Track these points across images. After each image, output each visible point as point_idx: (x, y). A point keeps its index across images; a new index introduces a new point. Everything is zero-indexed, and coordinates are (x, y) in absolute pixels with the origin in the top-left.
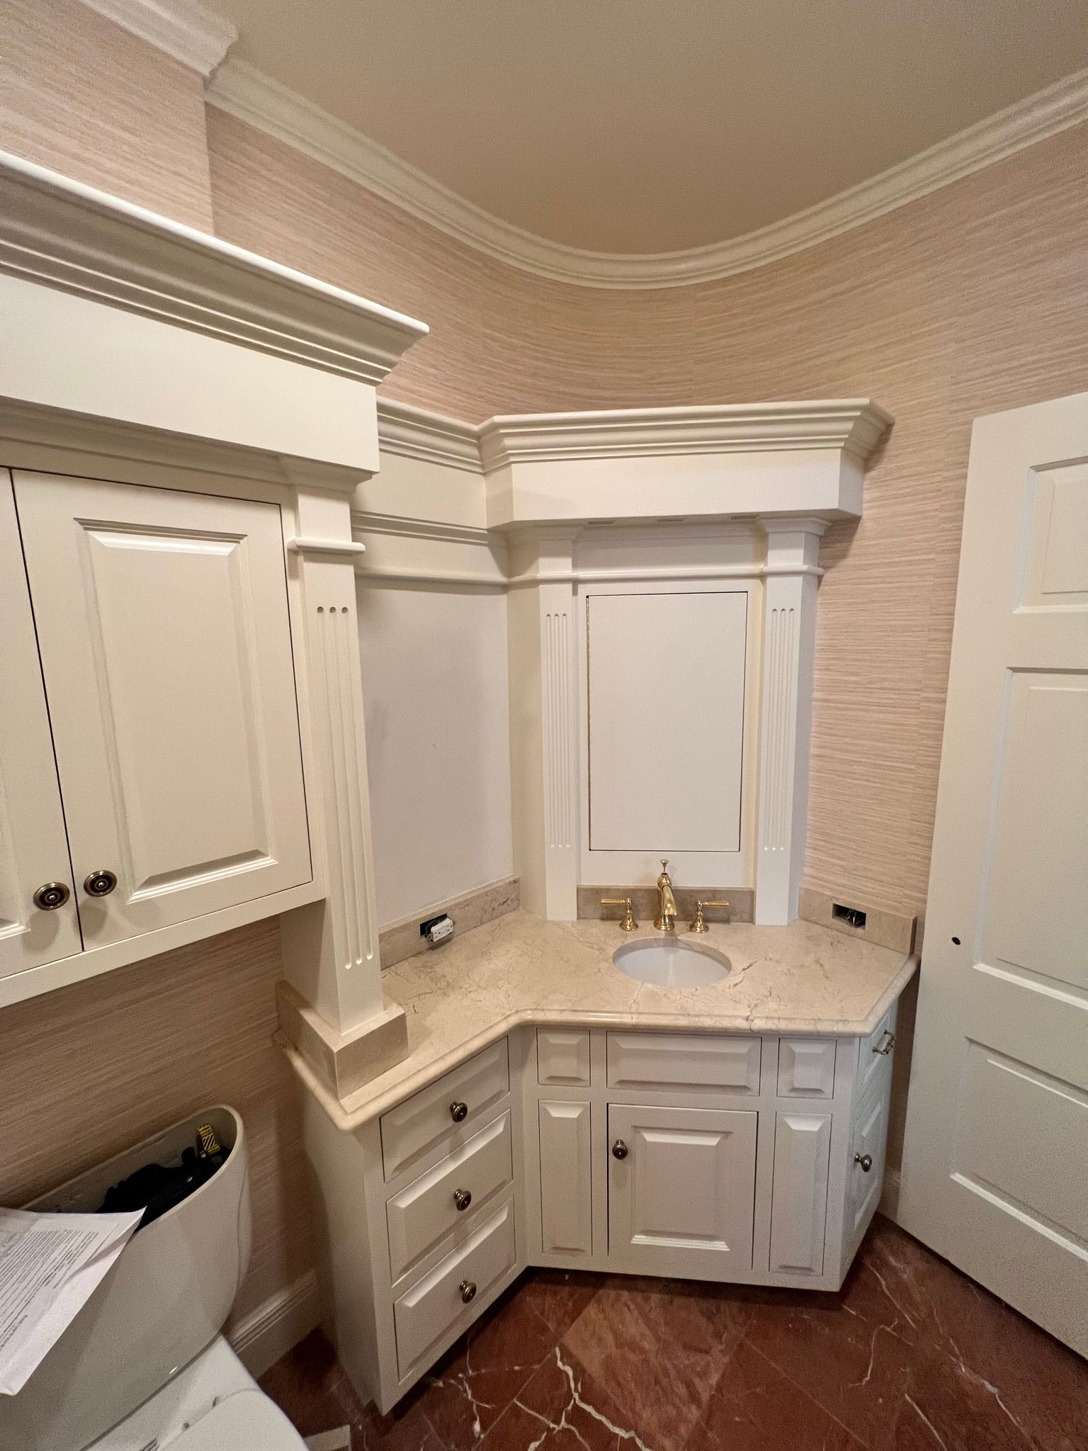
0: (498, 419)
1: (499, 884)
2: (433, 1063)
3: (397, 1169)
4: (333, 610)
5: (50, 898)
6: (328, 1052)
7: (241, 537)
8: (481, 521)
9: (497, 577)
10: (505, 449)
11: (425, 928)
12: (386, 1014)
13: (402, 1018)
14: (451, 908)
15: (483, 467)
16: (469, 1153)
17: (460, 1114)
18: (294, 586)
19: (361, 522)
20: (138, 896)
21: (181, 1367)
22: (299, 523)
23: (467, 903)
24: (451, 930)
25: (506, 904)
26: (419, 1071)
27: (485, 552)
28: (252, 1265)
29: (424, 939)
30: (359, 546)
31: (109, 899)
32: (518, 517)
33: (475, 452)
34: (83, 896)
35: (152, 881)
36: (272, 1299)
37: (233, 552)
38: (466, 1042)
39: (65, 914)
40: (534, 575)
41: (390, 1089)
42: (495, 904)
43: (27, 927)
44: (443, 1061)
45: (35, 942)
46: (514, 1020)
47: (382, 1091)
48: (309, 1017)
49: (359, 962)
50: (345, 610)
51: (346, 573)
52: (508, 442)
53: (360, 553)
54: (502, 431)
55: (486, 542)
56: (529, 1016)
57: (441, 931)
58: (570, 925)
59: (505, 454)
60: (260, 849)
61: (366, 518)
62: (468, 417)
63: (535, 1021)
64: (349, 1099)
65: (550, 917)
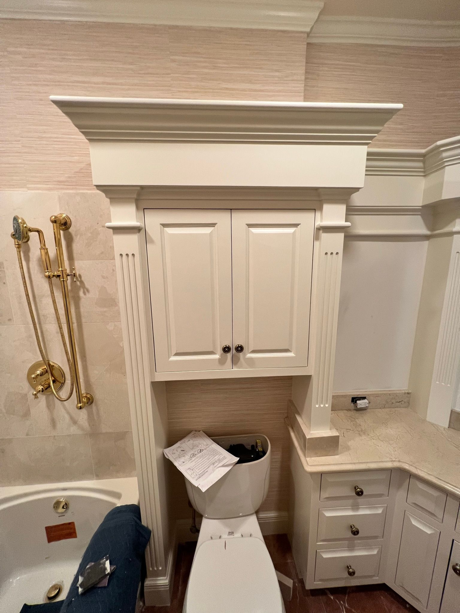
0: (439, 143)
1: (398, 392)
2: (349, 463)
3: (326, 498)
4: (332, 253)
5: (226, 350)
6: (304, 436)
7: (298, 225)
8: (418, 201)
9: (424, 231)
10: (443, 159)
11: (354, 400)
12: (330, 432)
13: (338, 437)
14: (368, 395)
15: (424, 172)
16: (361, 512)
17: (360, 493)
18: (317, 243)
19: (351, 211)
20: (249, 355)
21: (243, 515)
22: (322, 217)
23: (377, 396)
24: (367, 405)
25: (400, 403)
26: (342, 464)
27: (418, 219)
28: (268, 496)
29: (352, 405)
30: (348, 224)
31: (241, 354)
32: (444, 197)
33: (421, 164)
34: (234, 351)
35: (254, 352)
36: (272, 512)
37: (294, 232)
38: (368, 462)
39: (229, 355)
40: (451, 229)
41: (328, 465)
42: (394, 401)
43: (220, 357)
44: (354, 465)
45: (222, 362)
46: (396, 464)
47: (325, 464)
48: (299, 419)
49: (322, 406)
50: (337, 253)
51: (340, 236)
52: (445, 155)
53: (348, 227)
54: (442, 149)
55: (420, 213)
56: (407, 467)
57: (362, 404)
58: (442, 429)
59: (443, 161)
60: (290, 349)
61: (354, 208)
62: (419, 146)
63: (410, 471)
64: (310, 459)
65: (428, 419)
